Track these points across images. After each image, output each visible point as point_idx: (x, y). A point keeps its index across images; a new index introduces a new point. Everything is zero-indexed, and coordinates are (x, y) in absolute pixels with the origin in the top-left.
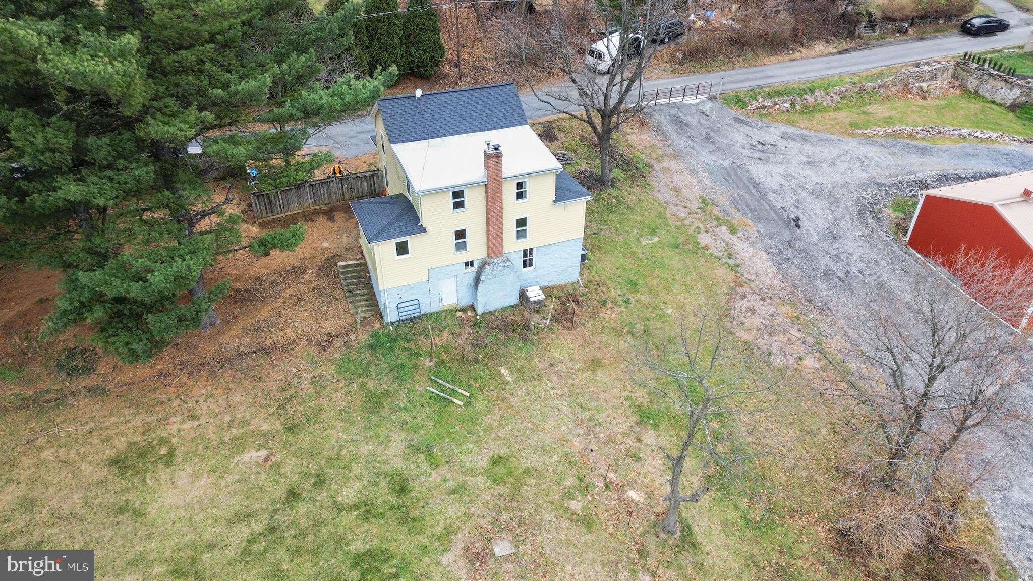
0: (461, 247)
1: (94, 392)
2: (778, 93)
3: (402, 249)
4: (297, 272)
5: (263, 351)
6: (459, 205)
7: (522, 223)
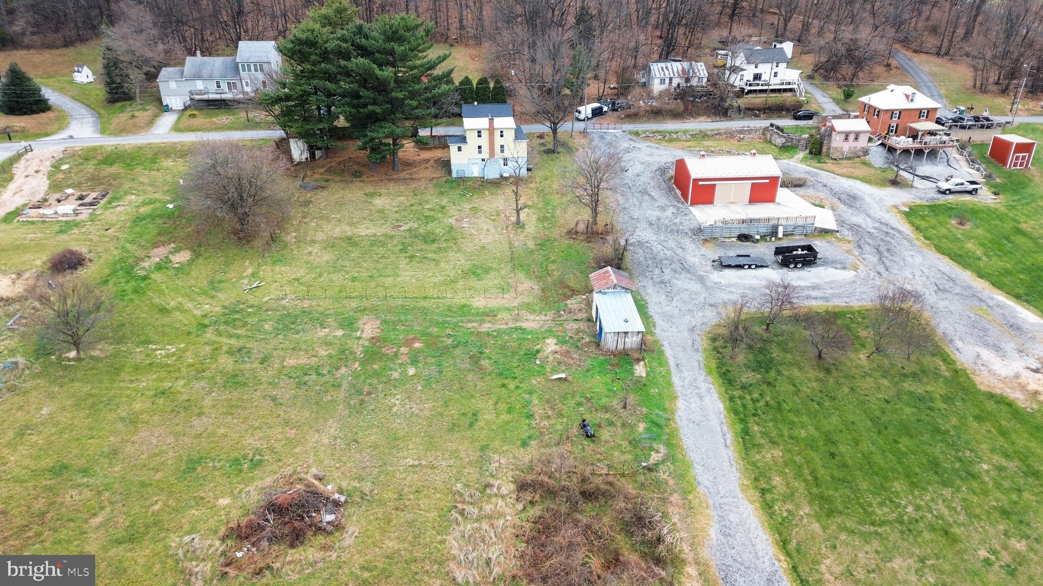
0: (480, 152)
1: (361, 181)
2: (659, 132)
3: (460, 149)
4: (427, 161)
5: (412, 179)
6: (479, 136)
7: (502, 147)
